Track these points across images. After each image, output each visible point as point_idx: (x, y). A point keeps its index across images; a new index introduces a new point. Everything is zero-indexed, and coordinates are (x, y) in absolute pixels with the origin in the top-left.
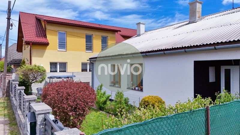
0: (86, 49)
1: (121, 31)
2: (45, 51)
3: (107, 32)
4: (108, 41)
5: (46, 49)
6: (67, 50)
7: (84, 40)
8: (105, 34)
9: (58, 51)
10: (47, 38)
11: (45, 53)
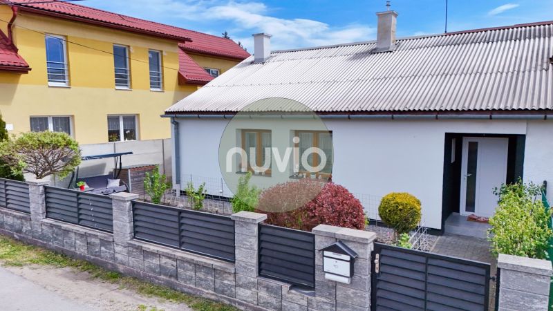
0: (117, 81)
1: (191, 41)
2: (15, 89)
3: (160, 42)
4: (164, 63)
5: (17, 83)
6: (70, 85)
7: (109, 60)
8: (156, 46)
9: (49, 87)
10: (18, 52)
11: (14, 92)
